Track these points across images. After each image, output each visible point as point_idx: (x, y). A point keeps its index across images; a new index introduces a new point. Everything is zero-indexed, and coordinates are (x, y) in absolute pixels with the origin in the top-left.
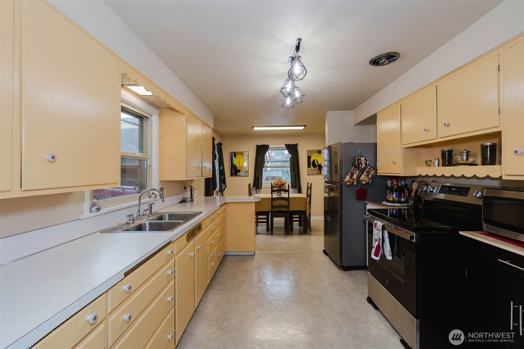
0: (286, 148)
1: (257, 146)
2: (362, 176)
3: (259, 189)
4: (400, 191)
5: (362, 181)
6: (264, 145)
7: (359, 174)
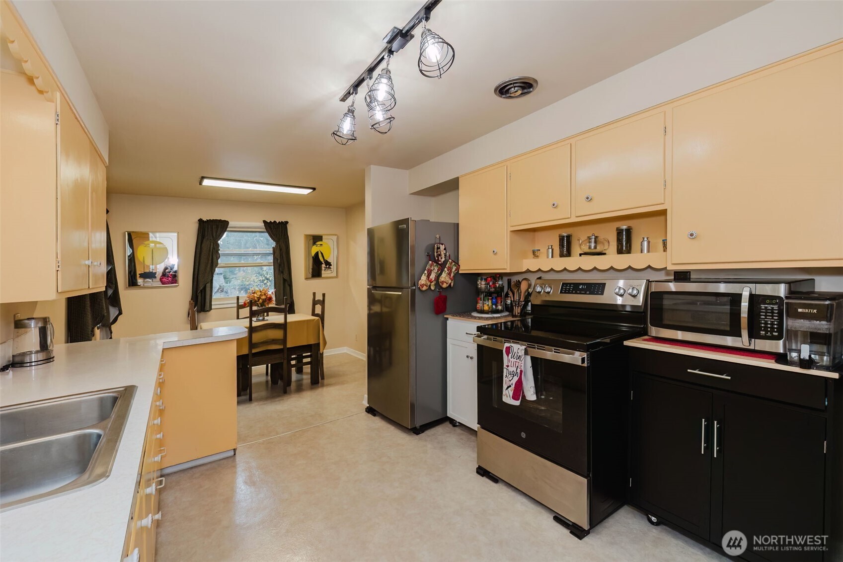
0: (266, 229)
1: (200, 221)
2: (442, 276)
3: (207, 311)
4: (496, 294)
5: (443, 283)
6: (216, 220)
7: (438, 271)
